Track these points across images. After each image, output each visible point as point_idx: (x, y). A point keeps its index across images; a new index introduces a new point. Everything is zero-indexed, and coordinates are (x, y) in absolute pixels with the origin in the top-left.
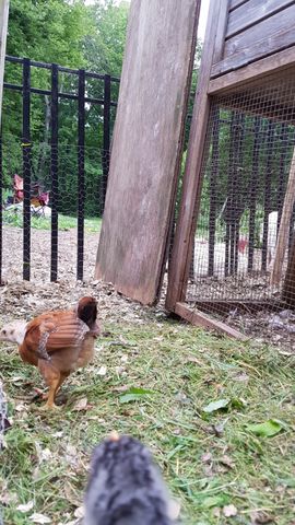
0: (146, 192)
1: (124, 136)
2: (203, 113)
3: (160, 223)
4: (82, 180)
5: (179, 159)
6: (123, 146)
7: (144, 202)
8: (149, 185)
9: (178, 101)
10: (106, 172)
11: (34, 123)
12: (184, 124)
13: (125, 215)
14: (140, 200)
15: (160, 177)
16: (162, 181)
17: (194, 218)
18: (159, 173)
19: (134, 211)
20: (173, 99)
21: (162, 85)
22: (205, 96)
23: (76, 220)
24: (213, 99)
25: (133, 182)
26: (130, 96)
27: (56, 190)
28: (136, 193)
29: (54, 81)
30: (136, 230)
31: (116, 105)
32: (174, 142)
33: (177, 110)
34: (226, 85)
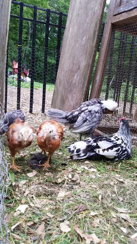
0: (77, 72)
1: (68, 43)
2: (109, 33)
3: (83, 88)
4: (46, 65)
5: (95, 56)
6: (67, 48)
7: (75, 77)
8: (79, 68)
9: (96, 26)
10: (58, 61)
11: (24, 36)
12: (98, 38)
13: (66, 83)
14: (74, 76)
15: (84, 64)
16: (85, 67)
17: (100, 86)
18: (84, 63)
19: (70, 81)
20: (93, 25)
21: (88, 18)
22: (110, 25)
23: (42, 84)
24: (114, 26)
25: (71, 67)
26: (72, 24)
27: (33, 69)
28: (72, 72)
29: (35, 15)
30: (71, 91)
31: (65, 28)
32: (93, 47)
33: (95, 31)
34: (121, 19)
